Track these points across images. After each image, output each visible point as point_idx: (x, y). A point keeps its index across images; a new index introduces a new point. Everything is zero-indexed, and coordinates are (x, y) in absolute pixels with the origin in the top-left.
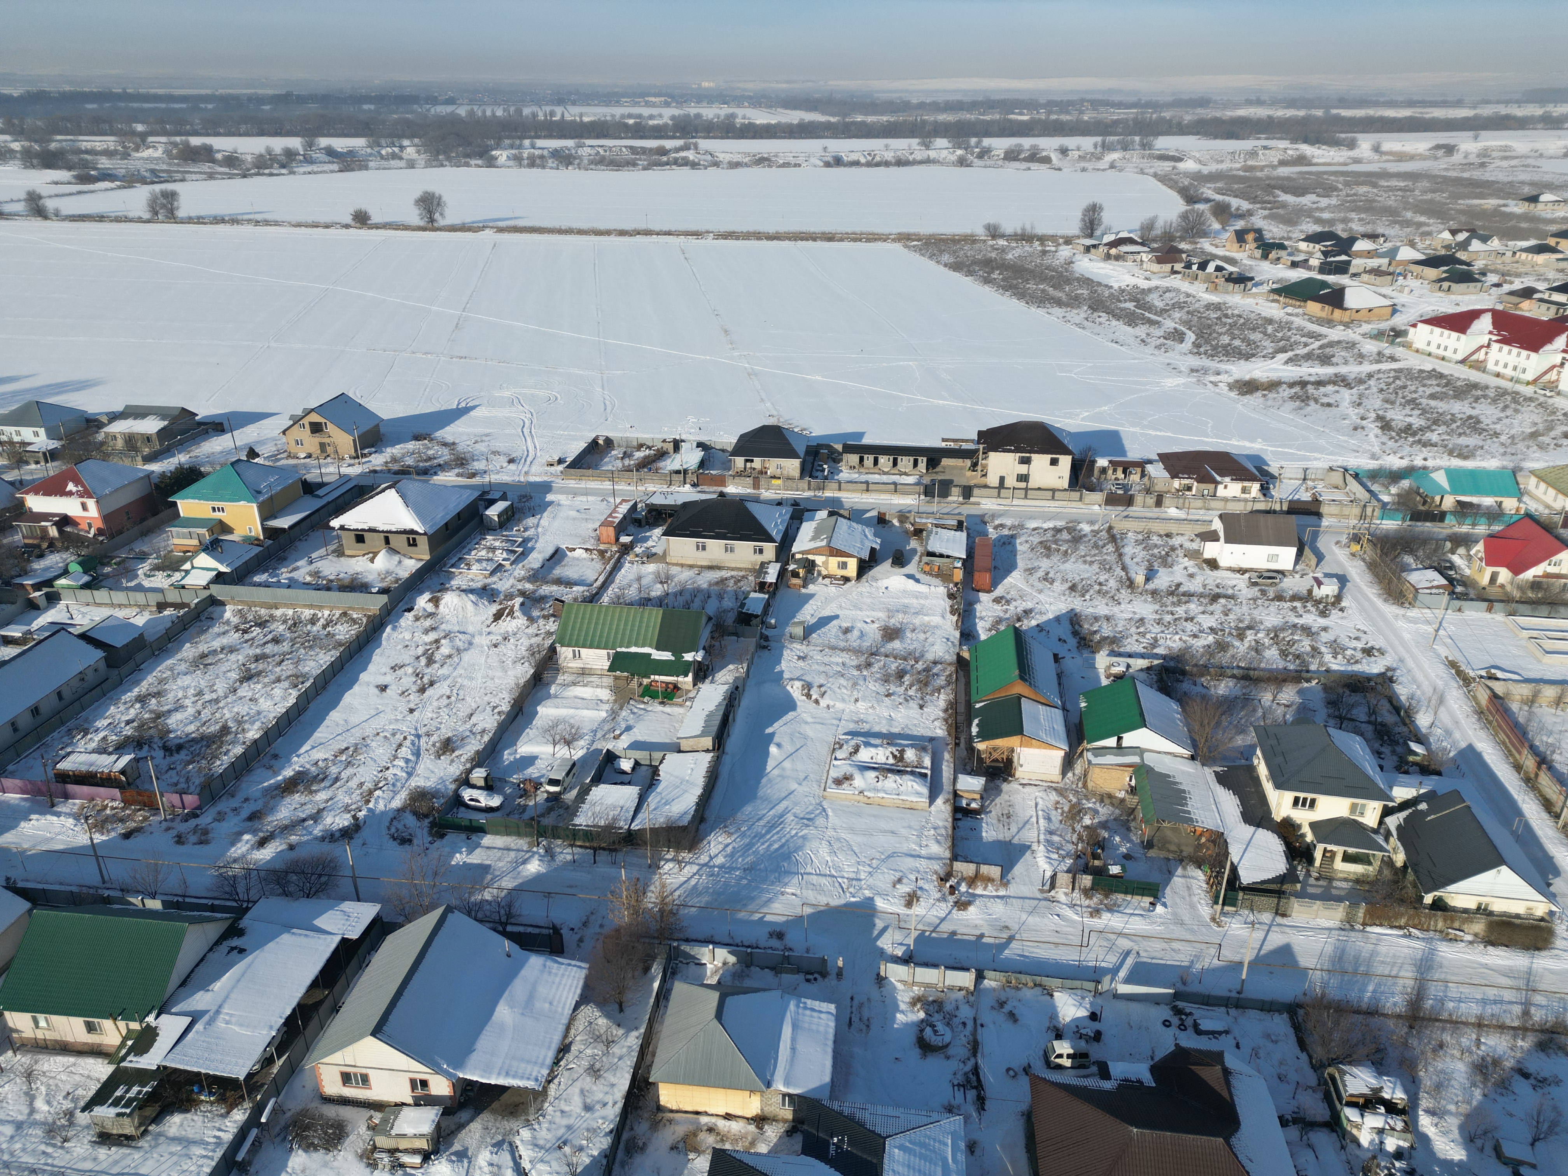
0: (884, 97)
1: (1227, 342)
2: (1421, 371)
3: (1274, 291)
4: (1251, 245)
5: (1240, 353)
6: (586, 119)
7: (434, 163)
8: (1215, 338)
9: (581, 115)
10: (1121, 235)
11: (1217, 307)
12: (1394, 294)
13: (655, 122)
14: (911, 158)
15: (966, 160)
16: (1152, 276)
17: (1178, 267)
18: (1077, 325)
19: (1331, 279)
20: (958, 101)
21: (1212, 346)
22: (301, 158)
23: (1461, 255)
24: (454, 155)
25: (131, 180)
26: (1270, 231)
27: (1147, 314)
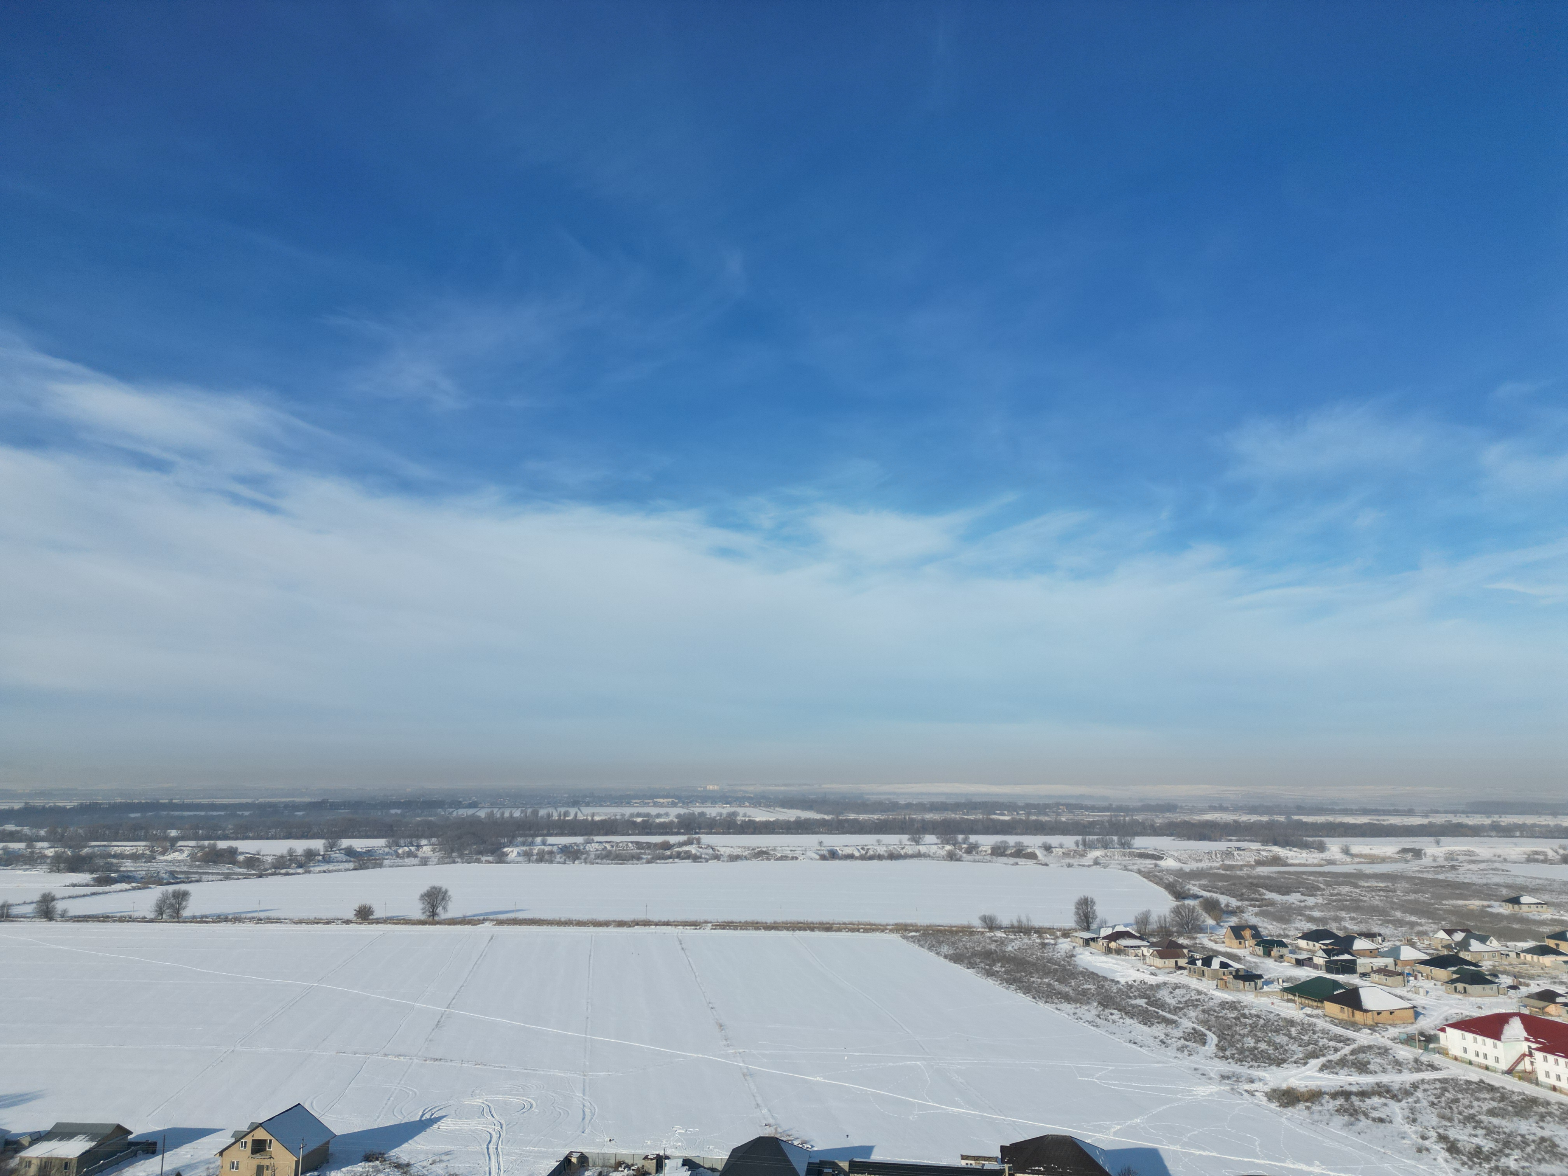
0: (874, 798)
1: (1252, 1045)
2: (1468, 1082)
3: (1286, 990)
4: (1250, 942)
5: (1269, 1058)
6: (597, 818)
7: (447, 860)
8: (1239, 1041)
9: (593, 815)
10: (1118, 929)
11: (1233, 1006)
12: (1410, 995)
13: (662, 820)
14: (902, 852)
15: (955, 855)
16: (1157, 971)
17: (1182, 962)
18: (1089, 1022)
19: (1341, 978)
20: (942, 803)
21: (1237, 1049)
22: (320, 858)
23: (1463, 955)
24: (467, 852)
25: (146, 882)
26: (1265, 928)
27: (1161, 1012)
